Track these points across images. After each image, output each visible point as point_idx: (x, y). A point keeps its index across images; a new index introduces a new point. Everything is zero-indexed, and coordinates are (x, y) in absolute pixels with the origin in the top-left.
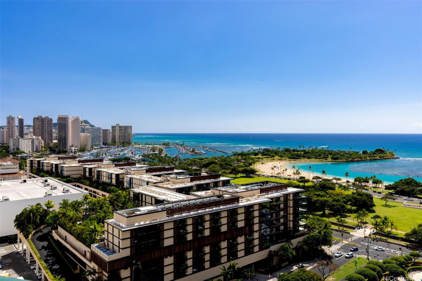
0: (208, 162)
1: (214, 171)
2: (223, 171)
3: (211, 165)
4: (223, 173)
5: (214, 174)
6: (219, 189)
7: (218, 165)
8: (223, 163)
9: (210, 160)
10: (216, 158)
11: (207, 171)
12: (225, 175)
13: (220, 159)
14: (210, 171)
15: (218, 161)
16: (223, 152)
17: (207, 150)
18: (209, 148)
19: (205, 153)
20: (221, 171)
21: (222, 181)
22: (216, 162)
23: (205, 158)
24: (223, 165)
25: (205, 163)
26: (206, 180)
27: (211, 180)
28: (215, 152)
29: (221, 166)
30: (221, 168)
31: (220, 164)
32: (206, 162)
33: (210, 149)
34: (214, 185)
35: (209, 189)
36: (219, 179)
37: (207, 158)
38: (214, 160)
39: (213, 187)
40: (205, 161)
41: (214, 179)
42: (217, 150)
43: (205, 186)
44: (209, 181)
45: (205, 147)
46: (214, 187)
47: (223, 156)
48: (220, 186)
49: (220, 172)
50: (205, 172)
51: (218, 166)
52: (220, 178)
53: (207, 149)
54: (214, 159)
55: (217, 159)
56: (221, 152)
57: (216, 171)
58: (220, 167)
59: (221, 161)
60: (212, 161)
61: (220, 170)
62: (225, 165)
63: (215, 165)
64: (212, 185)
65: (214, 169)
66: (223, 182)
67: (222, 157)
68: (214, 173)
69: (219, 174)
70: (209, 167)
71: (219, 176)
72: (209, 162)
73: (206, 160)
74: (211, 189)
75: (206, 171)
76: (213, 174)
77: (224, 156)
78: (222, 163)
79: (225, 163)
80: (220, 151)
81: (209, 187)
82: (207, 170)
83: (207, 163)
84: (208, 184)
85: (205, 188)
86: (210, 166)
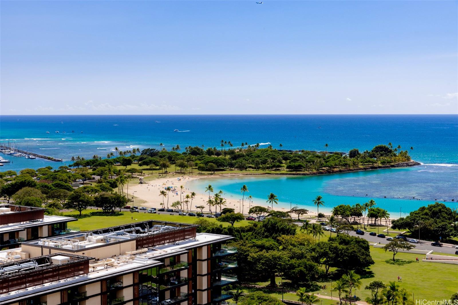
0: (14, 182)
1: (28, 204)
2: (50, 201)
3: (21, 189)
4: (50, 206)
5: (28, 209)
6: (40, 243)
7: (37, 188)
8: (50, 185)
9: (20, 178)
10: (32, 173)
11: (13, 203)
12: (55, 211)
13: (43, 174)
14: (20, 203)
15: (39, 179)
16: (49, 159)
17: (11, 154)
18: (15, 150)
19: (7, 161)
20: (44, 203)
21: (48, 225)
22: (34, 182)
23: (5, 174)
24: (51, 188)
25: (5, 184)
26: (10, 224)
27: (22, 223)
28: (30, 159)
29: (45, 190)
30: (45, 195)
31: (43, 187)
32: (9, 182)
33: (19, 151)
34: (30, 235)
35: (17, 246)
36: (41, 220)
37: (10, 173)
38: (29, 178)
39: (26, 239)
40: (7, 180)
41: (28, 222)
42: (34, 155)
43: (6, 238)
44: (17, 227)
45: (7, 148)
46: (28, 240)
47: (50, 168)
48: (44, 236)
49: (43, 205)
50: (7, 207)
51: (39, 192)
52: (43, 218)
53: (12, 152)
54: (28, 174)
55: (36, 175)
56: (45, 158)
57: (33, 202)
58: (43, 193)
59: (46, 179)
60: (23, 180)
61: (44, 200)
62: (54, 188)
63: (32, 189)
64: (23, 235)
65: (29, 197)
66: (50, 226)
67: (47, 169)
68: (29, 207)
69: (41, 209)
70: (16, 193)
71: (40, 214)
72: (16, 184)
73: (9, 177)
74: (21, 244)
75: (8, 203)
76: (25, 209)
77: (52, 169)
78: (47, 184)
79: (53, 183)
80: (42, 157)
81: (17, 240)
82: (11, 201)
83: (12, 185)
84: (13, 234)
85: (8, 242)
86: (18, 190)
